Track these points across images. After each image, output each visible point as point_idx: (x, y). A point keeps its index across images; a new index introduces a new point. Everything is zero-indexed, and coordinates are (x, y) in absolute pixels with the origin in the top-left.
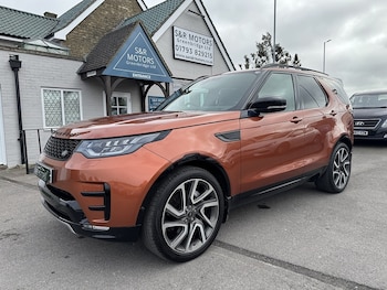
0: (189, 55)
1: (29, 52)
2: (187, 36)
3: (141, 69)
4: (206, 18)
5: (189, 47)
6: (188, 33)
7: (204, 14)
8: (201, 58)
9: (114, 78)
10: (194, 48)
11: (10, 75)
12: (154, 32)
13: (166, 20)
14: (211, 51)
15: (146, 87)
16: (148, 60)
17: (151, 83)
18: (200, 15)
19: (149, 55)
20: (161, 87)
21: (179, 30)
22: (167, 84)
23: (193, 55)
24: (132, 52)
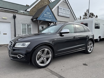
0: (63, 14)
1: (19, 14)
2: (62, 9)
3: (48, 18)
4: (68, 4)
5: (63, 12)
6: (63, 8)
7: (67, 3)
8: (66, 15)
9: (40, 21)
10: (64, 12)
11: (13, 20)
12: (53, 8)
13: (56, 4)
14: (69, 13)
15: (50, 23)
16: (50, 16)
17: (51, 22)
18: (66, 3)
19: (50, 14)
20: (54, 23)
21: (60, 7)
22: (56, 23)
23: (64, 14)
24: (46, 13)
